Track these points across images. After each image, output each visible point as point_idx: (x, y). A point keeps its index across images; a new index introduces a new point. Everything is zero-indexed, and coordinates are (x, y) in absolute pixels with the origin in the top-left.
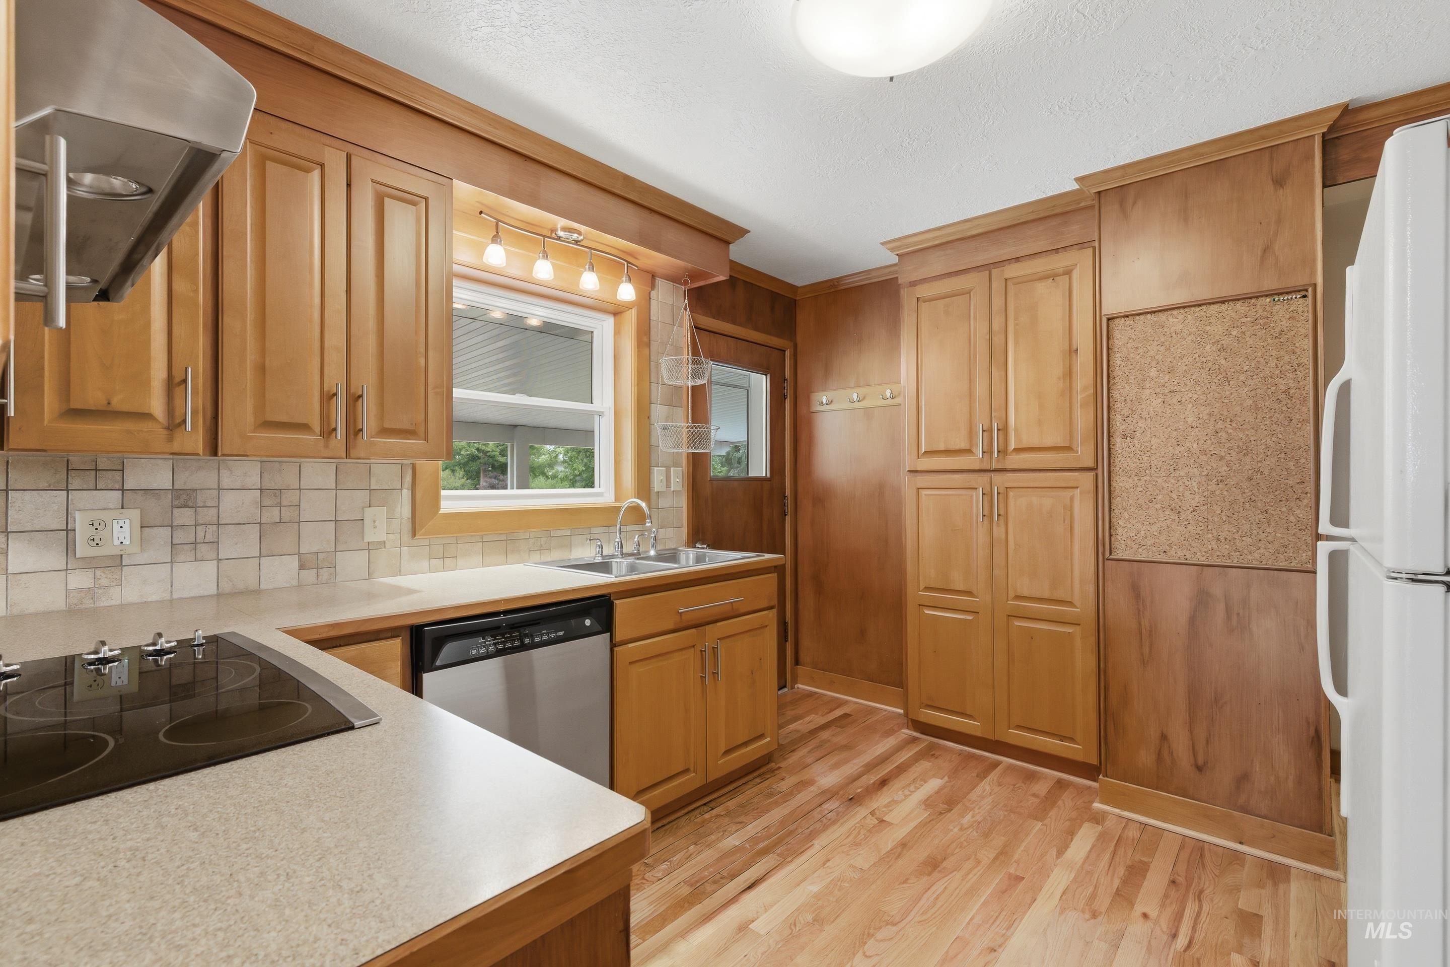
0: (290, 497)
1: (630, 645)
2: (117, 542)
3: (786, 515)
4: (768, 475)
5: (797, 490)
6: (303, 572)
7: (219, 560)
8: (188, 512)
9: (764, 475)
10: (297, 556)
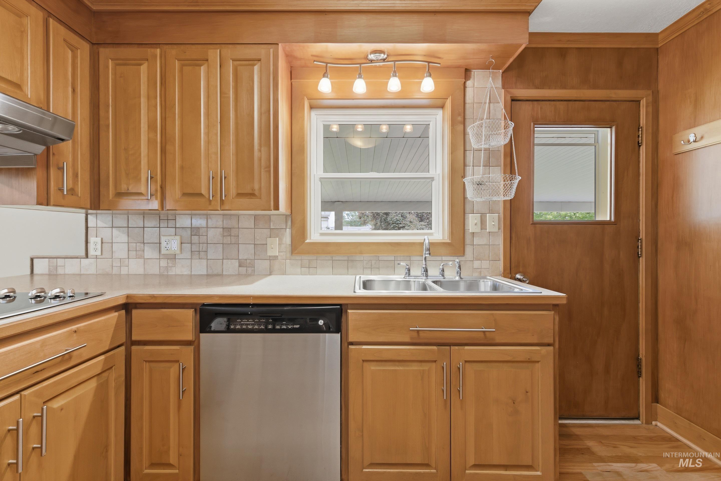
0: (234, 232)
1: (364, 347)
2: (173, 249)
3: (639, 257)
4: (613, 219)
5: (657, 234)
6: (240, 268)
7: (207, 259)
8: (196, 237)
9: (608, 219)
10: (238, 260)
